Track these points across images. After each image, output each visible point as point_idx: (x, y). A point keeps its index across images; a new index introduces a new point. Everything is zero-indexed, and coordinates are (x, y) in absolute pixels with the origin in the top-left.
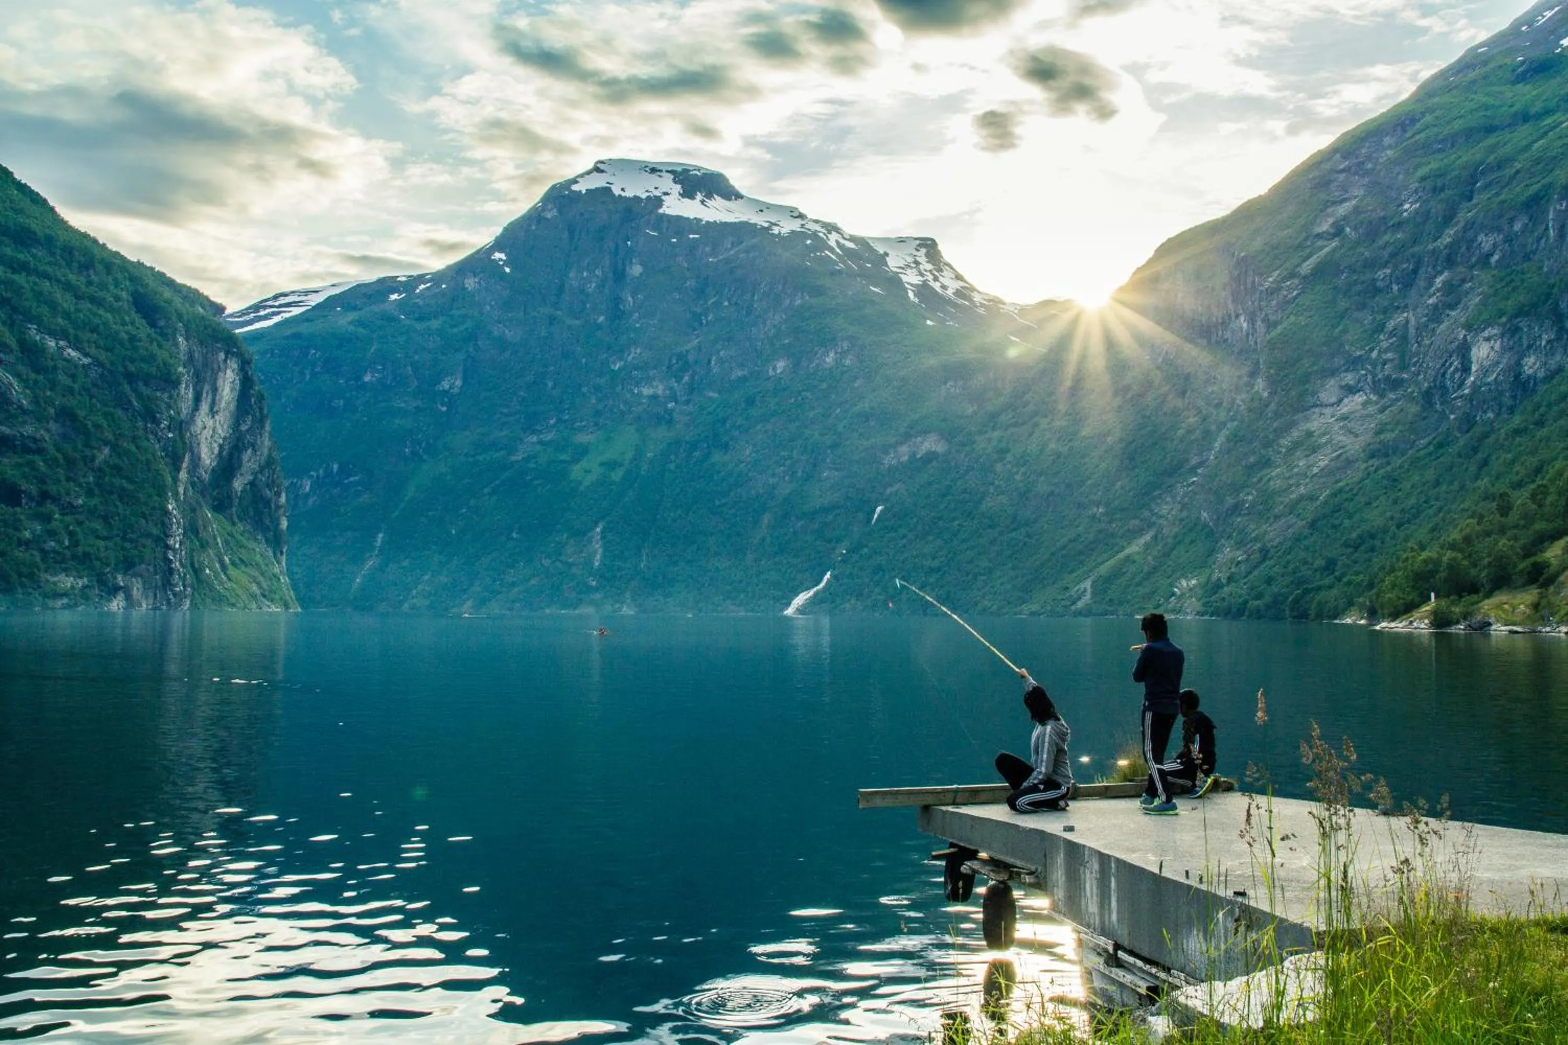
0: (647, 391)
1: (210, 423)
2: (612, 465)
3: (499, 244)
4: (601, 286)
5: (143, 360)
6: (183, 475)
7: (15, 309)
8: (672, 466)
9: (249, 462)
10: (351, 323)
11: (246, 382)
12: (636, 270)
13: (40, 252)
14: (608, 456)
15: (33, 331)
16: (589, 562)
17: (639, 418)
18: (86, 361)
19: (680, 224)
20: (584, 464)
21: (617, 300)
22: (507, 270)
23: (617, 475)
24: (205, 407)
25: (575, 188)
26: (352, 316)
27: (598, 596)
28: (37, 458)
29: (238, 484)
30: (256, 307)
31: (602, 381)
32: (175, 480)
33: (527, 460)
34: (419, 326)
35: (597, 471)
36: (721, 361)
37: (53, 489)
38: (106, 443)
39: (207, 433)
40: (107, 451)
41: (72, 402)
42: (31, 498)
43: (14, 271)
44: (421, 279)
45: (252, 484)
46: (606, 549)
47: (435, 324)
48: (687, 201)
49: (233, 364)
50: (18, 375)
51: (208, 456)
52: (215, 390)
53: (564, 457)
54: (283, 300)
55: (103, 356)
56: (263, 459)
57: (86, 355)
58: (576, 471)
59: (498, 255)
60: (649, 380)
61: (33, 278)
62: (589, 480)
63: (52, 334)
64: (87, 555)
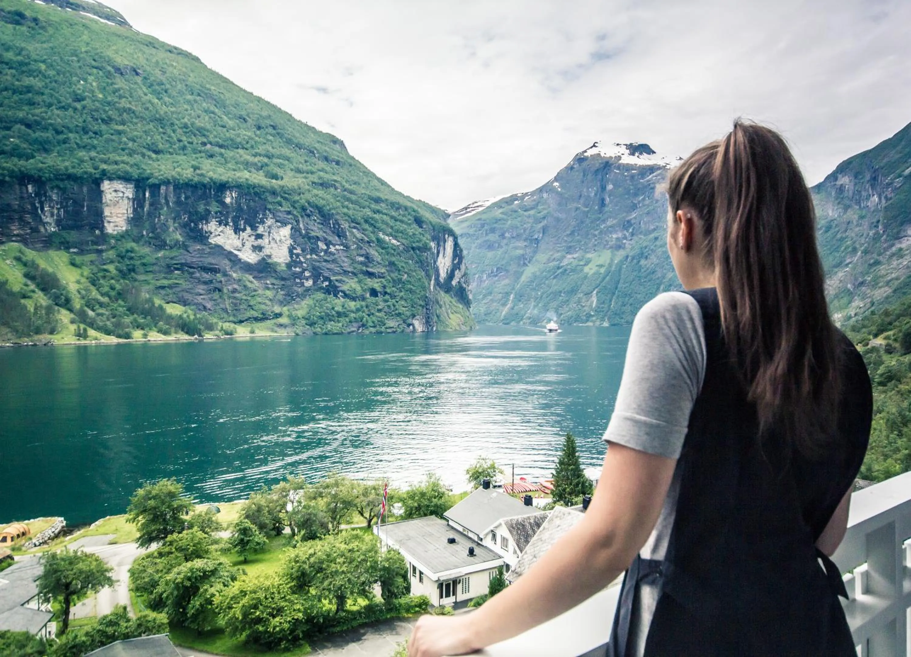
0: (614, 236)
1: (443, 261)
2: (601, 266)
3: (556, 179)
4: (596, 195)
5: (417, 242)
6: (432, 282)
7: (375, 227)
8: (625, 266)
9: (458, 274)
10: (501, 213)
11: (456, 245)
12: (610, 187)
13: (383, 205)
14: (599, 263)
15: (381, 235)
16: (591, 306)
17: (611, 247)
18: (399, 244)
19: (628, 168)
20: (590, 265)
21: (603, 200)
22: (559, 190)
23: (602, 270)
24: (441, 255)
25: (586, 154)
26: (501, 210)
27: (594, 318)
28: (383, 280)
29: (454, 283)
30: (466, 208)
31: (597, 233)
32: (429, 284)
33: (567, 265)
34: (526, 213)
35: (595, 269)
36: (645, 223)
37: (388, 291)
38: (405, 273)
39: (442, 265)
40: (406, 276)
41: (393, 259)
42: (381, 294)
43: (375, 213)
44: (526, 194)
45: (459, 282)
46: (598, 300)
47: (532, 212)
48: (631, 156)
49: (451, 239)
50: (377, 251)
51: (443, 274)
52: (444, 249)
53: (582, 263)
54: (476, 205)
55: (404, 241)
56: (463, 273)
57: (398, 241)
58: (586, 269)
59: (556, 184)
60: (616, 232)
61: (381, 215)
62: (591, 272)
63: (387, 235)
64: (400, 313)
